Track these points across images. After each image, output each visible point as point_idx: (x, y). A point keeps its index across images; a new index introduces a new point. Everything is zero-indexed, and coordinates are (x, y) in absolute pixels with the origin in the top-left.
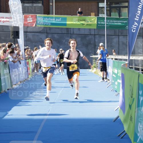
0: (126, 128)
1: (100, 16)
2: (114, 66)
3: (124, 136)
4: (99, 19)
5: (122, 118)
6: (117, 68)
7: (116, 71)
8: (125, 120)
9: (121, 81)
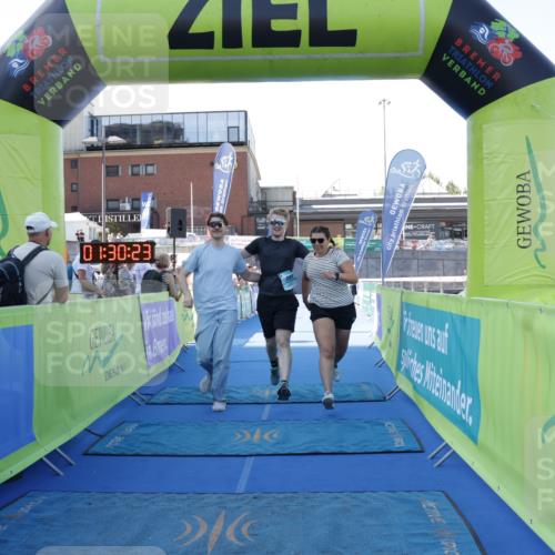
0: (384, 356)
1: (347, 238)
2: (365, 288)
3: (382, 364)
4: (346, 241)
5: (378, 344)
6: (371, 290)
7: (368, 293)
8: (383, 347)
9: (375, 305)
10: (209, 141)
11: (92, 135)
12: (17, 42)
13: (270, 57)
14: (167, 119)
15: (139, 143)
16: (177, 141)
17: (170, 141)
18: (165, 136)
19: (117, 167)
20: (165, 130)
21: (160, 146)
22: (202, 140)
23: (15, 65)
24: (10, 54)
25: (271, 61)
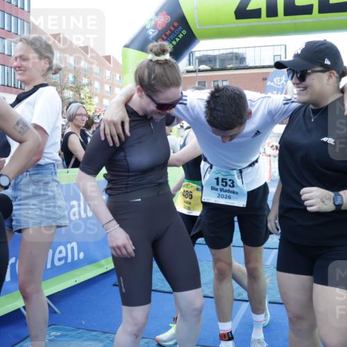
10: (262, 64)
11: (190, 65)
12: (151, 20)
13: (295, 21)
14: (236, 51)
15: (218, 67)
16: (242, 65)
17: (237, 65)
18: (234, 61)
19: (205, 82)
20: (234, 58)
21: (231, 69)
22: (258, 64)
23: (151, 33)
24: (148, 27)
25: (295, 24)
